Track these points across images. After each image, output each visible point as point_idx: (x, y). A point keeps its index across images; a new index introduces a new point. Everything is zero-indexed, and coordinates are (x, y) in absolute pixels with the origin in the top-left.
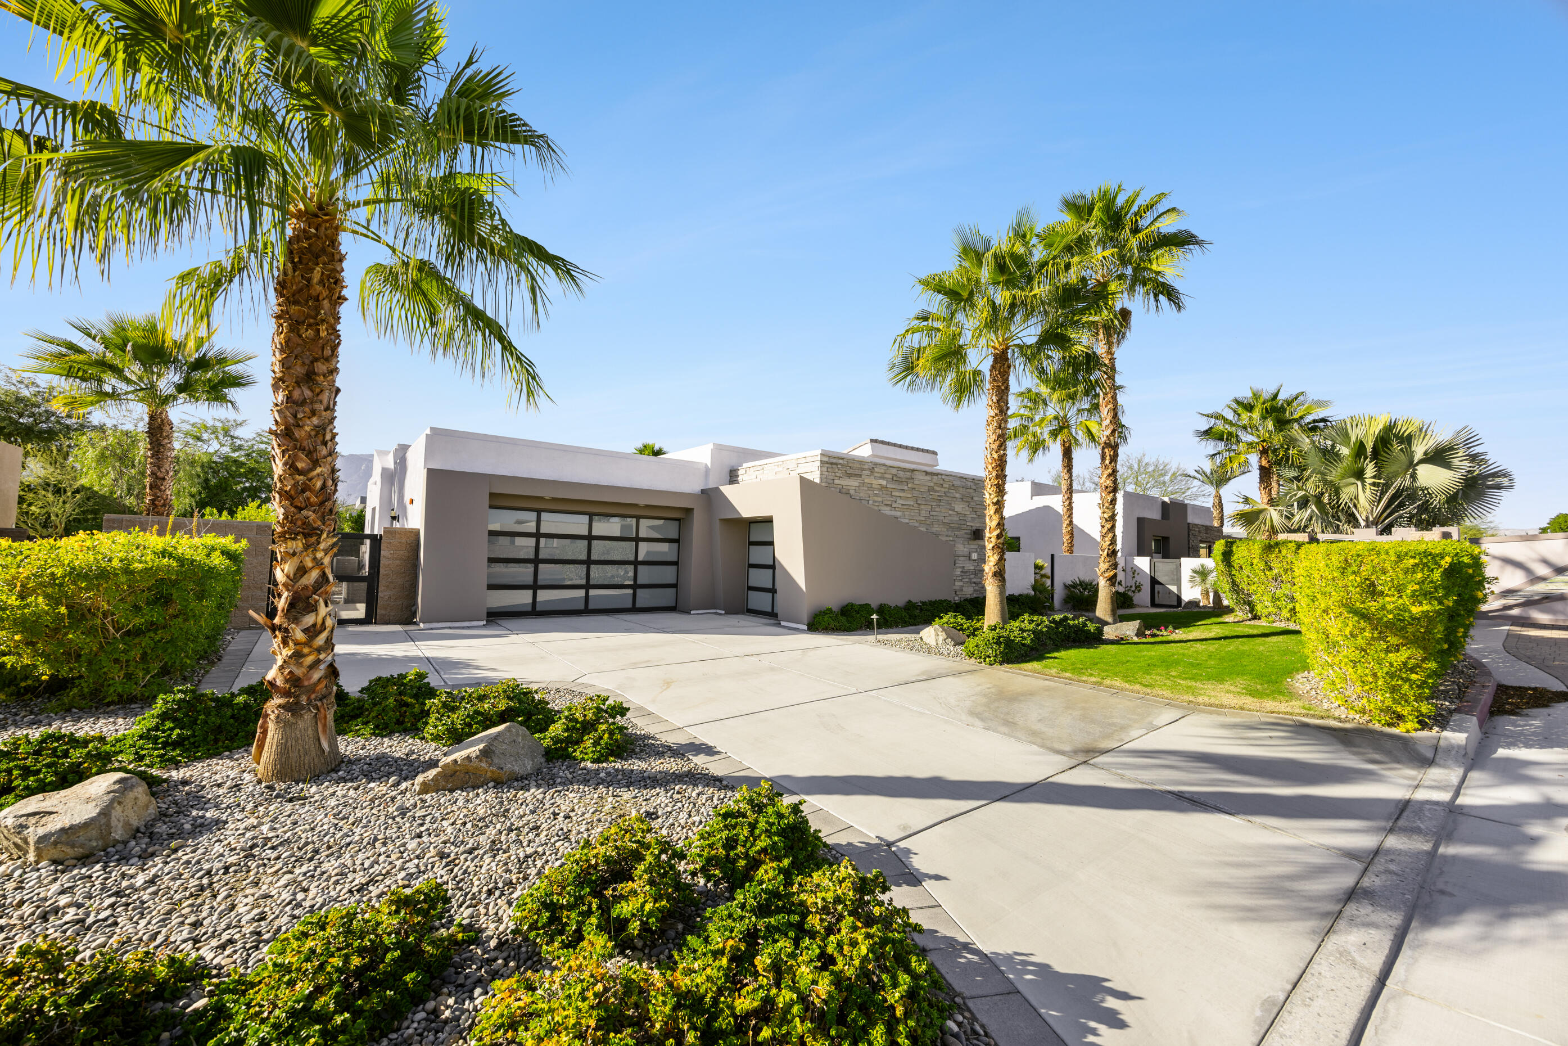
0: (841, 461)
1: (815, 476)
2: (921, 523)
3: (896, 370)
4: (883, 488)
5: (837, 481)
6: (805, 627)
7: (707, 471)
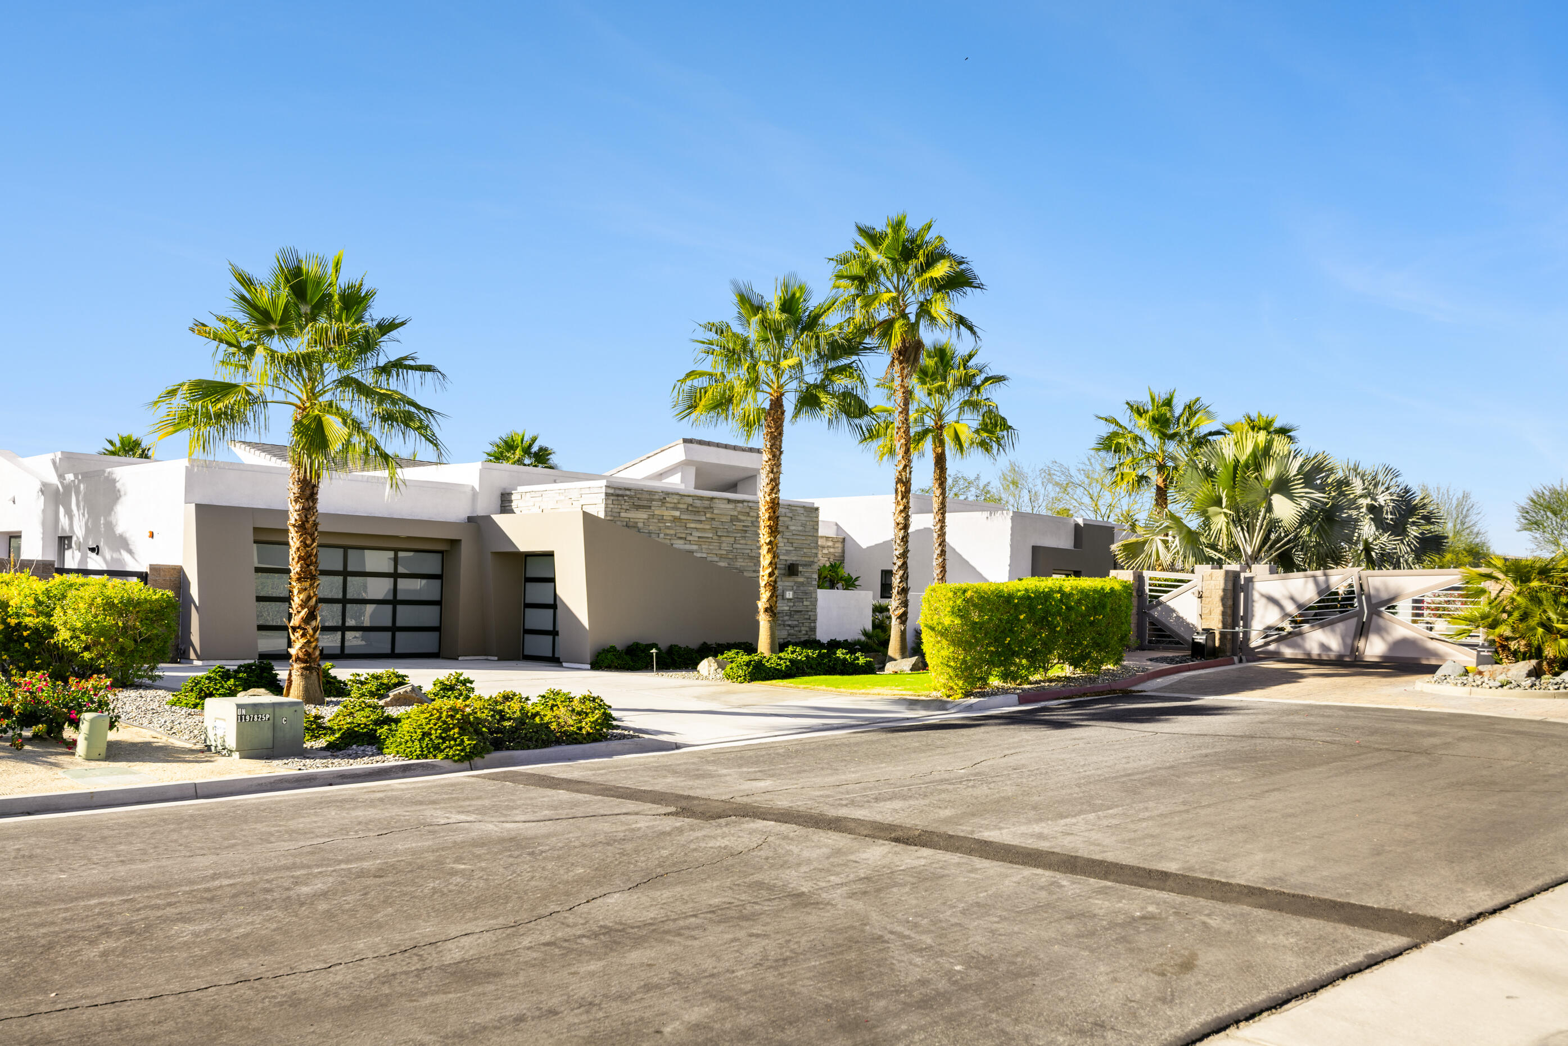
0: (628, 493)
1: (599, 510)
2: (721, 557)
3: (680, 408)
4: (675, 519)
5: (623, 515)
6: (589, 666)
7: (474, 494)
